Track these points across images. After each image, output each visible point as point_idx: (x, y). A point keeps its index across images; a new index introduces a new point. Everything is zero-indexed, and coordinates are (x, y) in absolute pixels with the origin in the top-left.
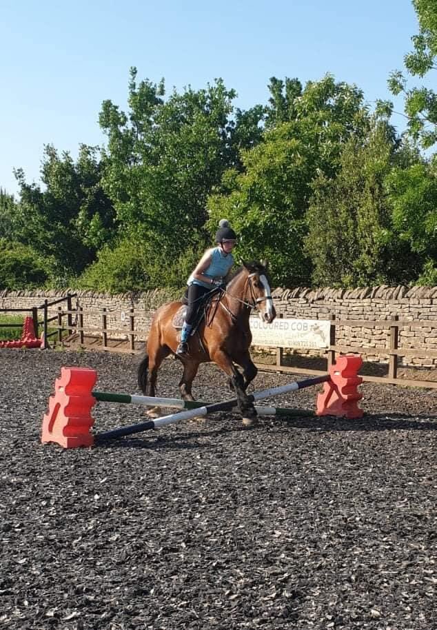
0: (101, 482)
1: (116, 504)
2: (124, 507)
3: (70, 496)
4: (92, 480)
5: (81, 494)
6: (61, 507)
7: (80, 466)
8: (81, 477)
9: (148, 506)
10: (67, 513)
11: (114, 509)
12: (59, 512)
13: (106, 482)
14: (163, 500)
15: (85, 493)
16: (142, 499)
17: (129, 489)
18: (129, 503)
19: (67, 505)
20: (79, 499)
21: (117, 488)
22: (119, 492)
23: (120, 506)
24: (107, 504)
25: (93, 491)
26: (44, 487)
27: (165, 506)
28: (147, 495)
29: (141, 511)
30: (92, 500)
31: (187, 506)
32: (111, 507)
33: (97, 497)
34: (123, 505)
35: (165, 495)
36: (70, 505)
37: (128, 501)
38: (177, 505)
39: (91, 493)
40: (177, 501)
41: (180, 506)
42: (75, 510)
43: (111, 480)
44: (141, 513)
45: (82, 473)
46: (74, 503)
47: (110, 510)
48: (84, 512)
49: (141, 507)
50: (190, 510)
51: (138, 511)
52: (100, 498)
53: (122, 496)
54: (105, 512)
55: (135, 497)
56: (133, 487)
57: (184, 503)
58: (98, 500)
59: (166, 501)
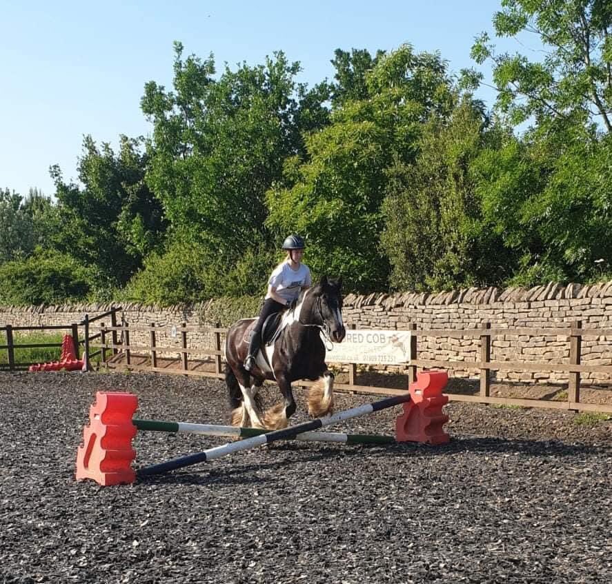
0: (142, 525)
1: (158, 552)
2: (167, 555)
3: (105, 543)
4: (131, 523)
5: (118, 540)
6: (93, 556)
7: (118, 507)
8: (120, 519)
9: (195, 553)
10: (100, 563)
11: (155, 558)
12: (90, 562)
13: (148, 525)
14: (212, 546)
15: (122, 539)
16: (188, 544)
17: (174, 533)
18: (172, 551)
19: (101, 553)
20: (115, 546)
21: (160, 532)
22: (162, 538)
23: (162, 554)
24: (147, 552)
25: (132, 536)
26: (76, 532)
27: (214, 552)
28: (194, 540)
29: (187, 559)
30: (129, 547)
31: (240, 552)
32: (152, 555)
33: (135, 543)
34: (165, 552)
35: (216, 540)
36: (104, 553)
37: (172, 547)
38: (229, 552)
39: (129, 538)
40: (229, 547)
41: (232, 553)
42: (109, 559)
43: (153, 523)
44: (186, 562)
45: (120, 515)
46: (109, 551)
47: (150, 559)
48: (119, 561)
49: (186, 554)
50: (243, 558)
51: (183, 560)
52: (139, 545)
53: (165, 542)
54: (144, 562)
55: (181, 542)
56: (179, 530)
57: (237, 550)
58: (137, 547)
59: (217, 546)
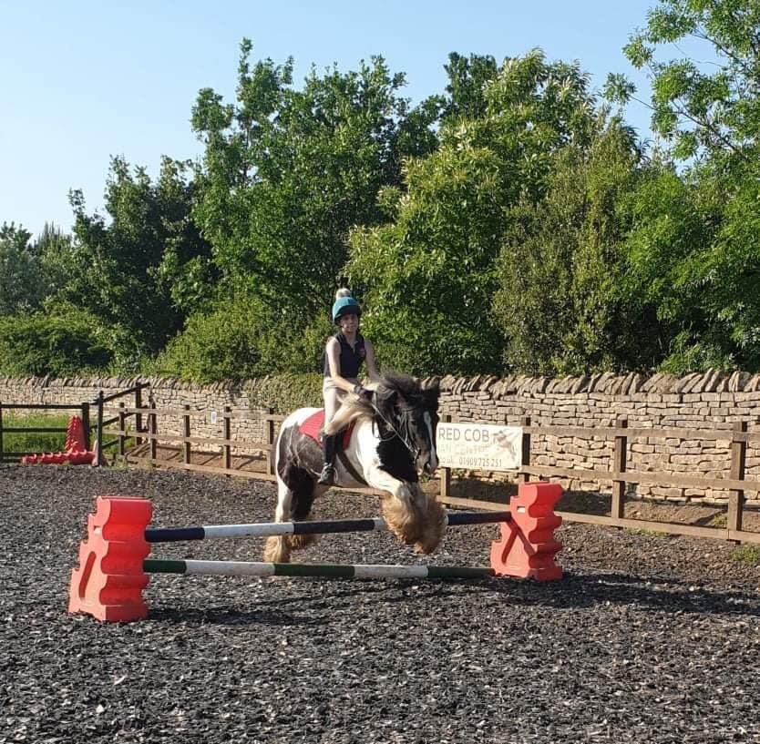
0: (116, 683)
1: (127, 722)
2: (139, 728)
3: (59, 707)
4: (103, 679)
5: (78, 704)
6: (38, 726)
7: (90, 656)
8: (87, 674)
9: (179, 726)
10: (45, 736)
11: (122, 732)
12: (31, 734)
13: (123, 683)
14: (205, 716)
15: (84, 702)
16: (173, 713)
17: (157, 696)
18: (148, 721)
19: (49, 722)
20: (73, 712)
21: (138, 694)
22: (138, 703)
23: (133, 726)
24: (113, 723)
25: (98, 698)
26: (22, 690)
27: (205, 726)
28: (181, 707)
29: (166, 734)
30: (91, 714)
31: (242, 727)
32: (118, 726)
33: (100, 709)
34: (136, 724)
35: (211, 709)
36: (53, 722)
37: (148, 716)
38: (226, 726)
39: (92, 702)
40: (229, 719)
41: (229, 727)
42: (59, 731)
43: (132, 681)
44: (164, 738)
45: (90, 667)
46: (61, 719)
47: (114, 733)
48: (71, 735)
49: (166, 727)
50: (245, 735)
51: (161, 735)
52: (106, 711)
53: (142, 708)
54: (106, 737)
55: (164, 709)
56: (165, 692)
57: (238, 723)
58: (101, 714)
59: (212, 717)
